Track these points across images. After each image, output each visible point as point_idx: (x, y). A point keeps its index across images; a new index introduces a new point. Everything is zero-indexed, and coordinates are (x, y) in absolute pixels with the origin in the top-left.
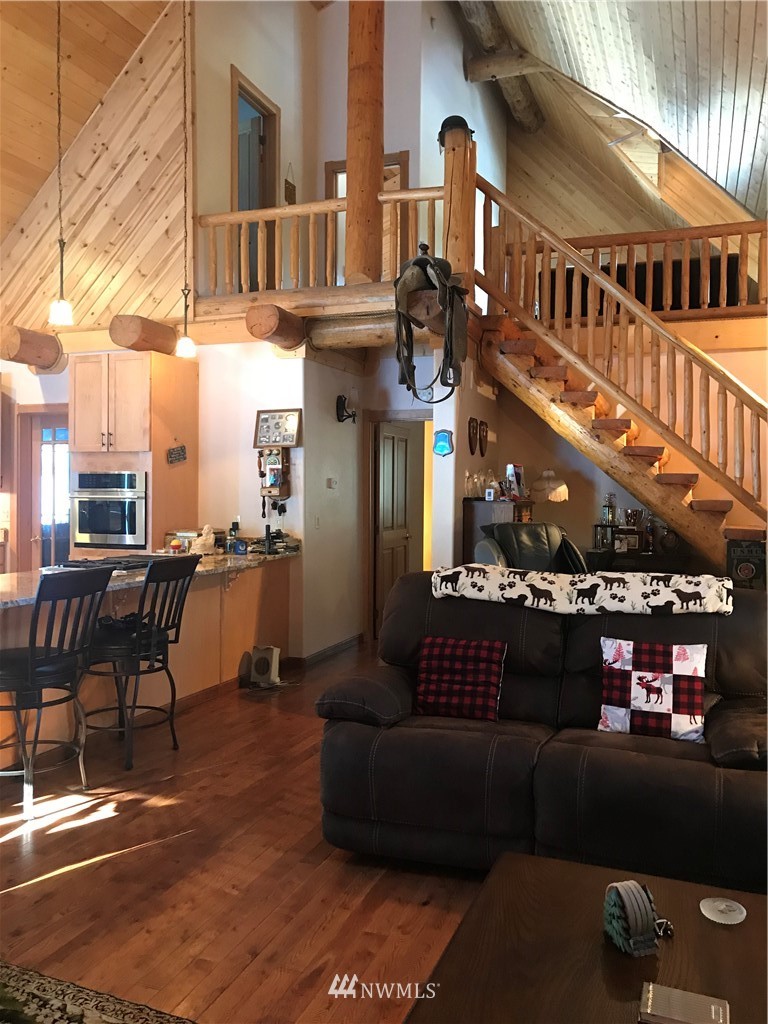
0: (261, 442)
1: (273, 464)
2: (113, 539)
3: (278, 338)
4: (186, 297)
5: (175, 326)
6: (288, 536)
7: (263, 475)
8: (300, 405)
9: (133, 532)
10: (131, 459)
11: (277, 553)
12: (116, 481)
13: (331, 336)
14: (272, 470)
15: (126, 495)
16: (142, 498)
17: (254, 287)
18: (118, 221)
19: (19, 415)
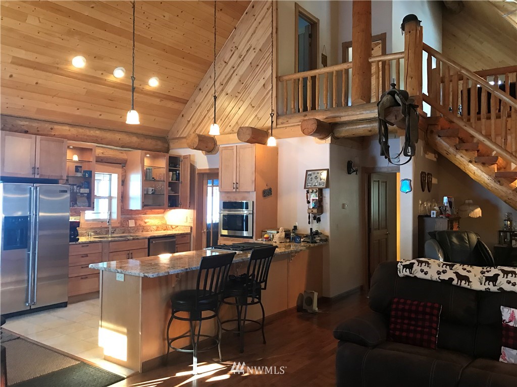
0: (308, 186)
1: (314, 197)
2: (238, 233)
3: (317, 134)
4: (272, 117)
5: (267, 130)
6: (321, 233)
7: (309, 202)
8: (328, 167)
9: (247, 230)
10: (246, 195)
11: (316, 243)
12: (240, 205)
13: (344, 132)
14: (313, 200)
15: (245, 212)
16: (251, 214)
17: (305, 109)
18: (242, 82)
19: (198, 173)
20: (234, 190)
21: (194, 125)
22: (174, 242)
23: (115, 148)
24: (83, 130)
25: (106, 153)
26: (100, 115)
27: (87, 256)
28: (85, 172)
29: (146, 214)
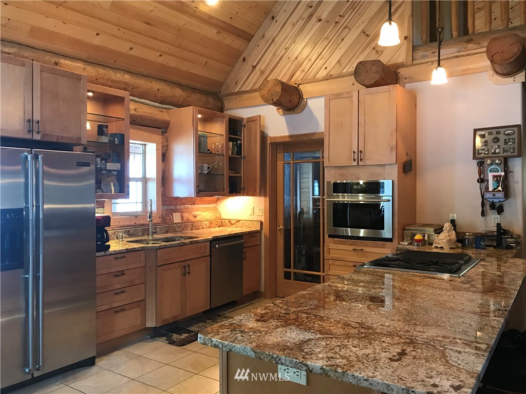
0: (480, 154)
1: (495, 172)
5: (396, 70)
7: (483, 181)
8: (519, 122)
10: (379, 170)
19: (271, 143)
20: (355, 163)
21: (262, 72)
22: (242, 244)
23: (152, 103)
24: (106, 72)
25: (140, 110)
26: (131, 49)
27: (122, 273)
28: (113, 135)
29: (194, 204)
